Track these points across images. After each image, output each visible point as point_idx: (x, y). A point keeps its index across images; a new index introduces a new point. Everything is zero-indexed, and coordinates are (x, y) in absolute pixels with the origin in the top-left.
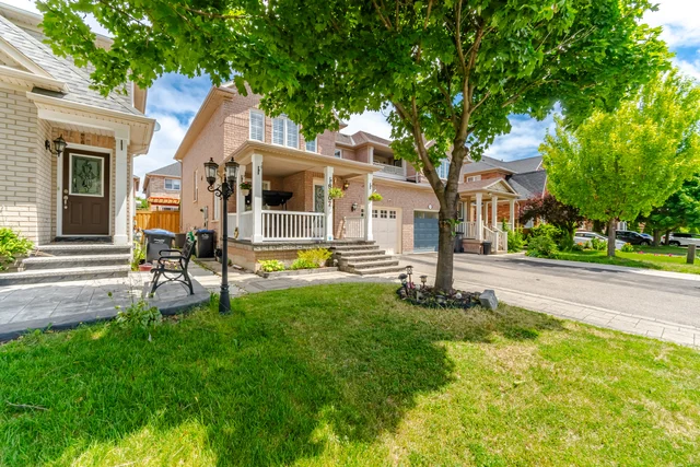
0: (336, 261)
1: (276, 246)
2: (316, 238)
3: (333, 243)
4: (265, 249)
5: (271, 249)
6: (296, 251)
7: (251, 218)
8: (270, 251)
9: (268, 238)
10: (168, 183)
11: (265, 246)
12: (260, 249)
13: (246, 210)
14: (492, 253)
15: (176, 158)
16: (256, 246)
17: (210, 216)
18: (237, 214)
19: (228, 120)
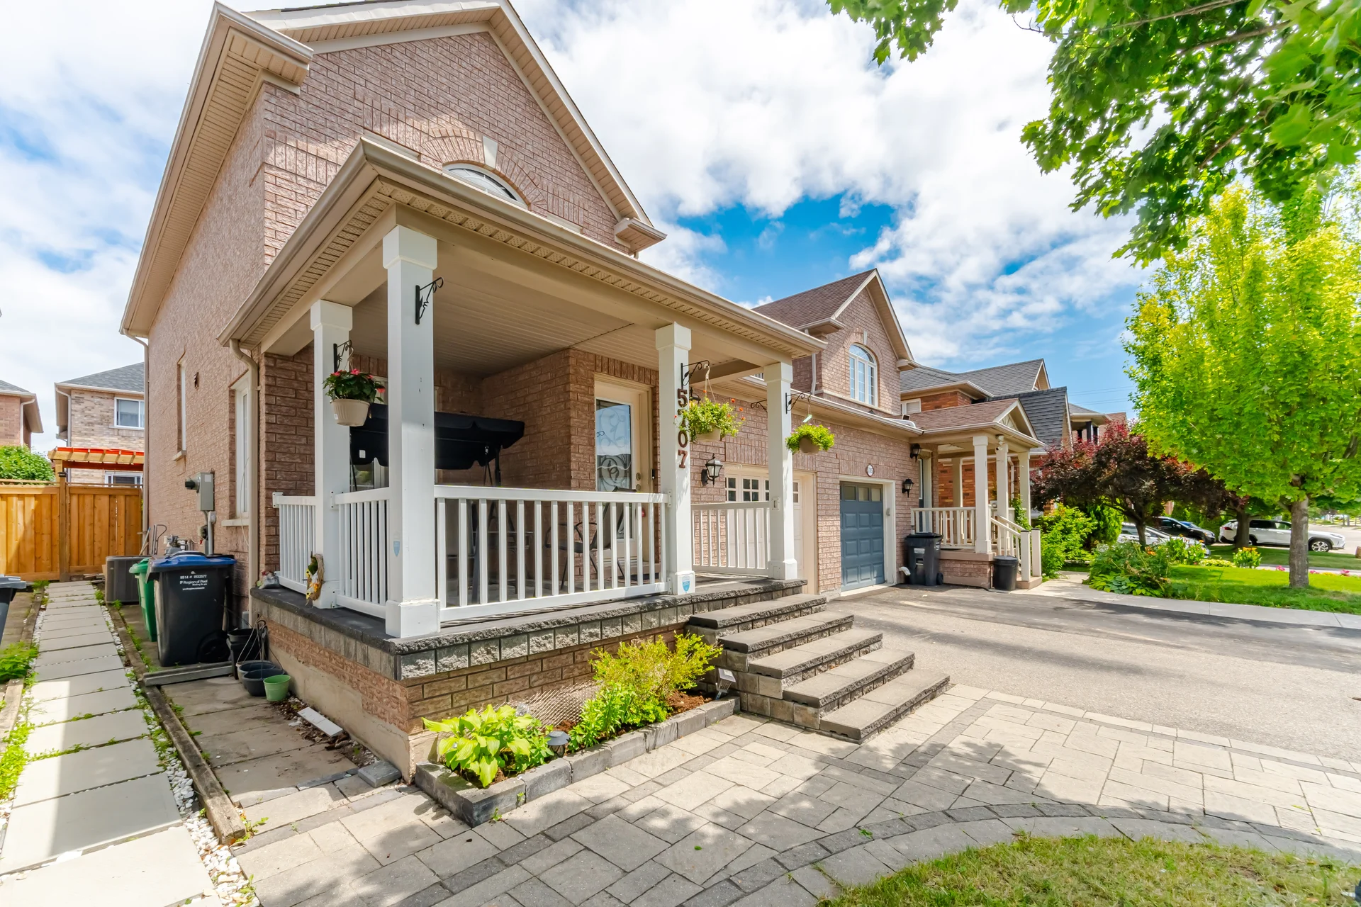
0: (727, 675)
1: (499, 640)
2: (642, 588)
3: (696, 603)
4: (455, 661)
5: (480, 656)
6: (581, 647)
7: (381, 515)
8: (474, 670)
9: (465, 609)
10: (126, 409)
11: (454, 646)
12: (428, 667)
13: (355, 487)
14: (1020, 586)
15: (129, 329)
16: (412, 653)
17: (223, 504)
18: (317, 501)
19: (281, 156)
